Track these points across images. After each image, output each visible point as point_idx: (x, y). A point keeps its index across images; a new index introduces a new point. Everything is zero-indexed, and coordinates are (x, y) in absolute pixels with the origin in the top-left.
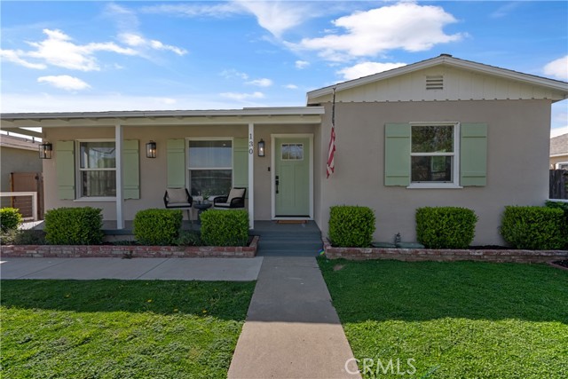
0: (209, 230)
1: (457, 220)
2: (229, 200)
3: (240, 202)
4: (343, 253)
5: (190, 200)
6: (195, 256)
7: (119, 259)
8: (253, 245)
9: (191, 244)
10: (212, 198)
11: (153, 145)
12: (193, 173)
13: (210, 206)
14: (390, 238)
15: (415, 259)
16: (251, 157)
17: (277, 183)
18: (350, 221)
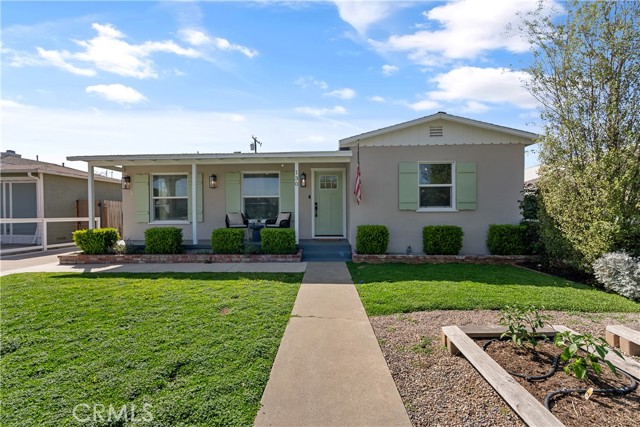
0: (267, 243)
1: (448, 234)
2: (278, 222)
3: (287, 224)
4: (365, 258)
5: (246, 222)
6: (257, 261)
7: (203, 264)
8: (299, 254)
9: (254, 253)
10: (264, 221)
11: (215, 177)
12: (247, 200)
13: (262, 227)
14: (404, 249)
15: (417, 262)
16: (297, 188)
17: (316, 208)
18: (370, 235)
